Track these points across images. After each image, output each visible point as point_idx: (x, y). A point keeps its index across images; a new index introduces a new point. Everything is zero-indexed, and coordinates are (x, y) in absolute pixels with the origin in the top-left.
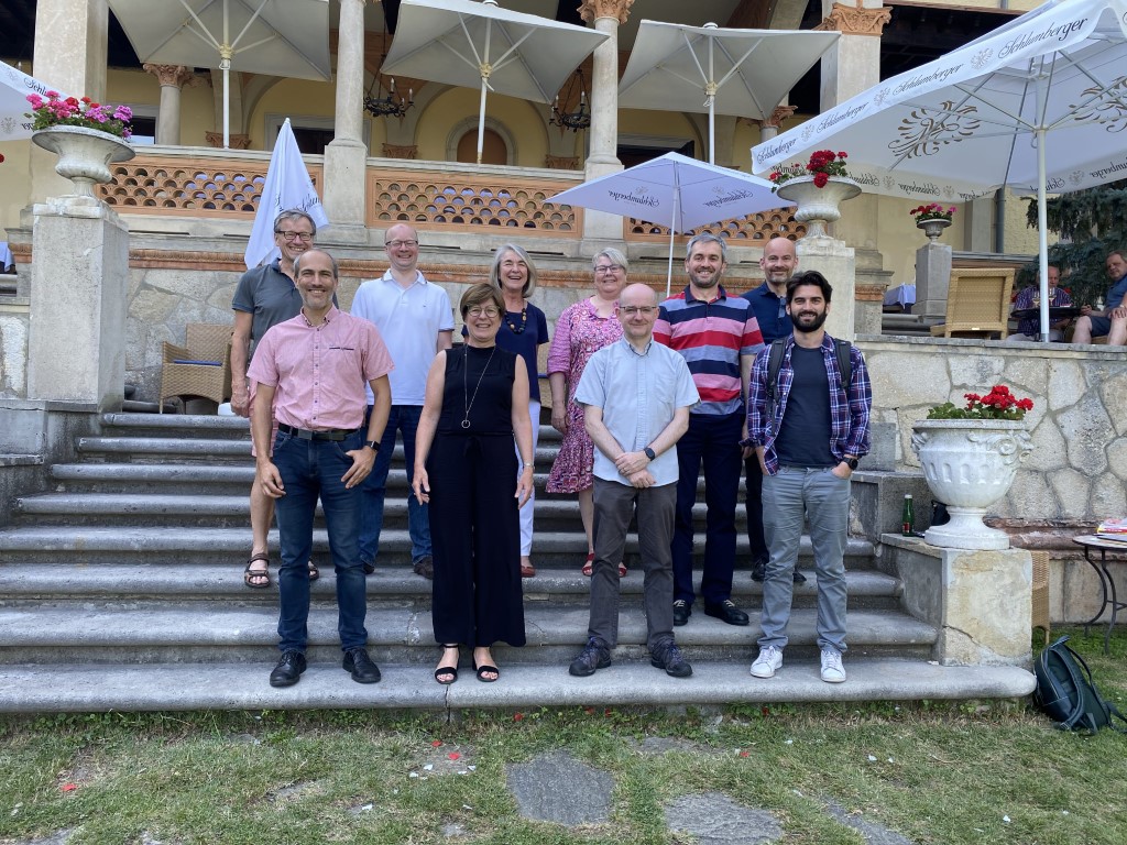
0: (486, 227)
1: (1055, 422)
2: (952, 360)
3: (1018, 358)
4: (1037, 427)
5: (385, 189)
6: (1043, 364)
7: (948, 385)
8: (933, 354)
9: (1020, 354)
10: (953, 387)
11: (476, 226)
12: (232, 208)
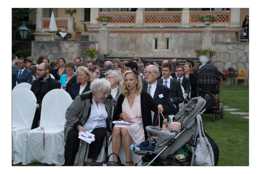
0: (164, 22)
1: (246, 55)
2: (228, 46)
3: (239, 45)
4: (242, 56)
5: (146, 17)
6: (243, 46)
7: (227, 50)
8: (224, 45)
9: (240, 44)
10: (228, 50)
11: (162, 23)
12: (121, 22)
